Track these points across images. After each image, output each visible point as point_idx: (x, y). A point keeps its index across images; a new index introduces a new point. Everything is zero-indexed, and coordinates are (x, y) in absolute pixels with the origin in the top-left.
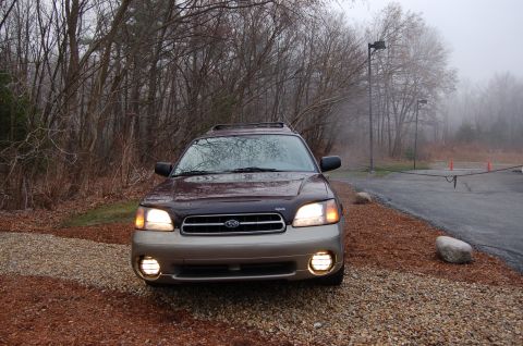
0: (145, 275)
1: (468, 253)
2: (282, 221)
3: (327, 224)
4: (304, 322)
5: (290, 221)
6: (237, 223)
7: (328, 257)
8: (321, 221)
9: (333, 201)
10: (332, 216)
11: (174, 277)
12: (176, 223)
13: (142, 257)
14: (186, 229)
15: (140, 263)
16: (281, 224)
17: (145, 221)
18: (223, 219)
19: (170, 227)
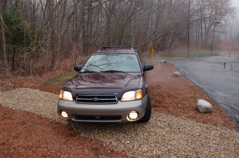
0: (63, 117)
1: (209, 108)
2: (116, 99)
3: (136, 100)
4: (123, 141)
5: (120, 99)
6: (97, 99)
7: (136, 114)
8: (134, 99)
9: (140, 90)
10: (139, 96)
11: (73, 119)
12: (74, 98)
13: (61, 111)
14: (78, 101)
15: (61, 113)
16: (116, 100)
17: (63, 96)
18: (92, 97)
19: (72, 99)
